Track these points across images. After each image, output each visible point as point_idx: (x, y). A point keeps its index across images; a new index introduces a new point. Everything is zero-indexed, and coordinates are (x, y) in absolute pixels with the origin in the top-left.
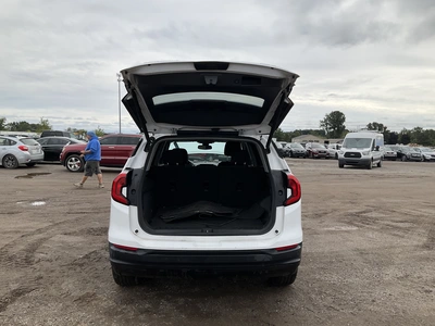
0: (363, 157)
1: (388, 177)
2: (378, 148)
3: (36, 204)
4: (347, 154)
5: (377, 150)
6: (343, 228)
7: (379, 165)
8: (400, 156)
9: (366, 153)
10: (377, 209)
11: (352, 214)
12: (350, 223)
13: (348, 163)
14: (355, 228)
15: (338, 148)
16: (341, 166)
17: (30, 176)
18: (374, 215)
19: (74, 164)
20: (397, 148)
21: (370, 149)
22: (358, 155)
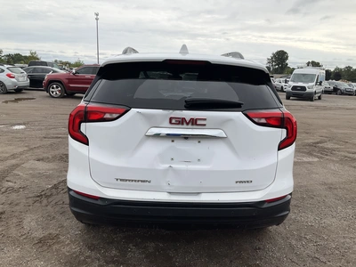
0: (308, 90)
1: (330, 109)
2: (321, 83)
3: (17, 127)
4: (294, 88)
5: (320, 84)
6: (305, 159)
7: (320, 98)
8: (336, 91)
9: (311, 87)
10: (331, 139)
11: (309, 145)
12: (310, 154)
13: (294, 95)
14: (316, 160)
15: (286, 82)
16: (288, 98)
17: (17, 100)
18: (329, 145)
19: (56, 91)
20: (333, 83)
21: (314, 83)
22: (303, 88)
